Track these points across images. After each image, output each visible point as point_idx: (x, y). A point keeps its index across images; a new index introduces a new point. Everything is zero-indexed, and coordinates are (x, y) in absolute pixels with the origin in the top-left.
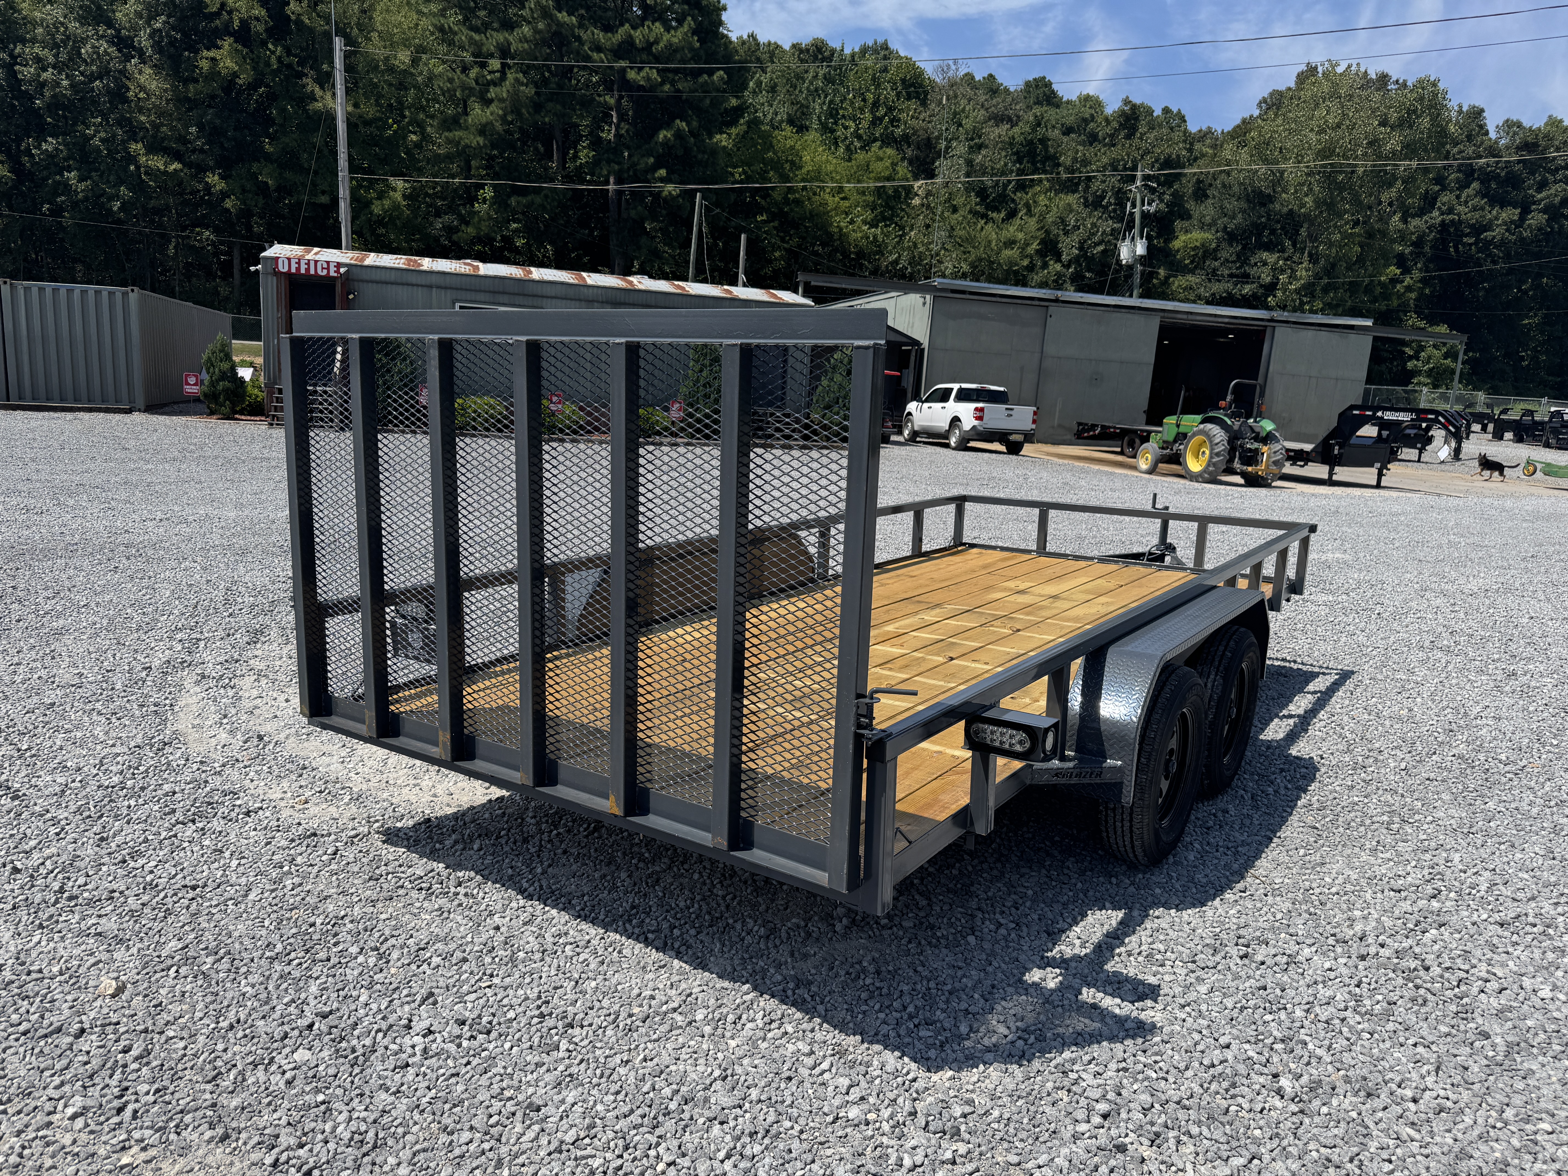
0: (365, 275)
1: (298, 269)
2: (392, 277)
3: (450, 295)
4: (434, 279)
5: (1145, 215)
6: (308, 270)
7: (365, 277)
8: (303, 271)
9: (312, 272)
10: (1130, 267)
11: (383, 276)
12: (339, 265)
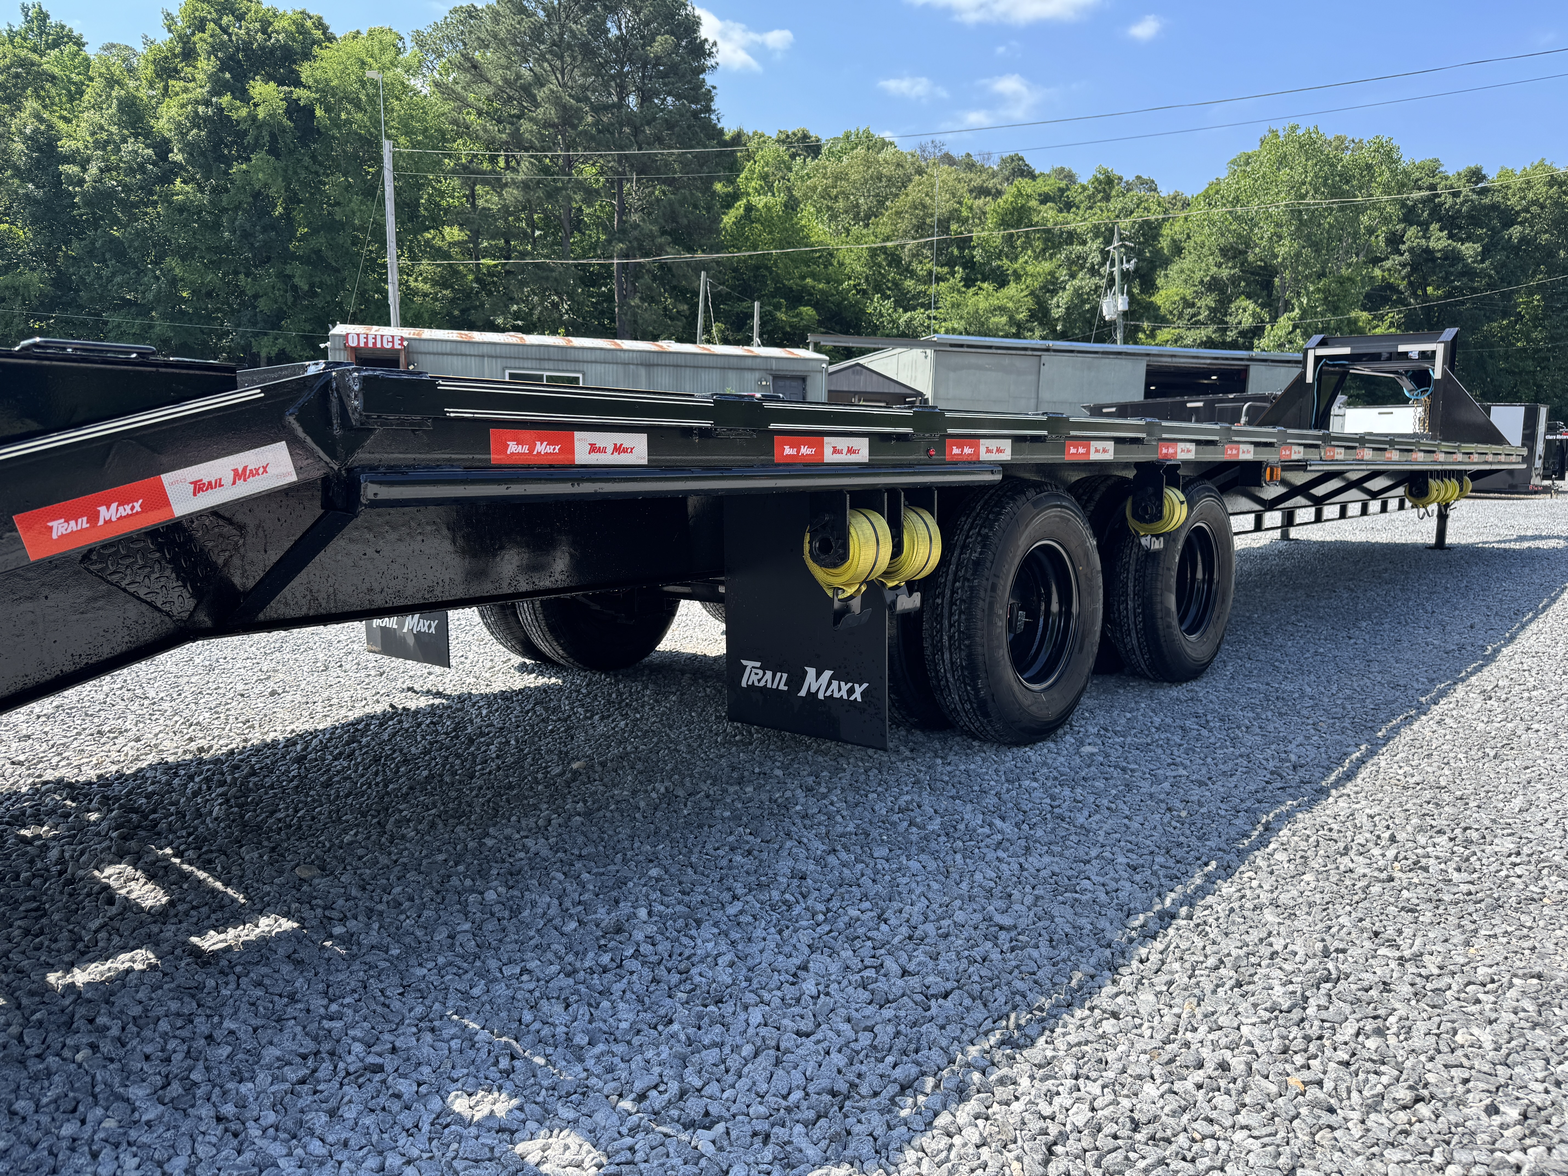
0: (423, 348)
1: (366, 343)
2: (448, 348)
3: (500, 363)
4: (485, 350)
5: (1125, 275)
6: (375, 344)
7: (423, 350)
8: (370, 345)
9: (379, 345)
10: (1113, 323)
11: (439, 348)
12: (402, 339)
